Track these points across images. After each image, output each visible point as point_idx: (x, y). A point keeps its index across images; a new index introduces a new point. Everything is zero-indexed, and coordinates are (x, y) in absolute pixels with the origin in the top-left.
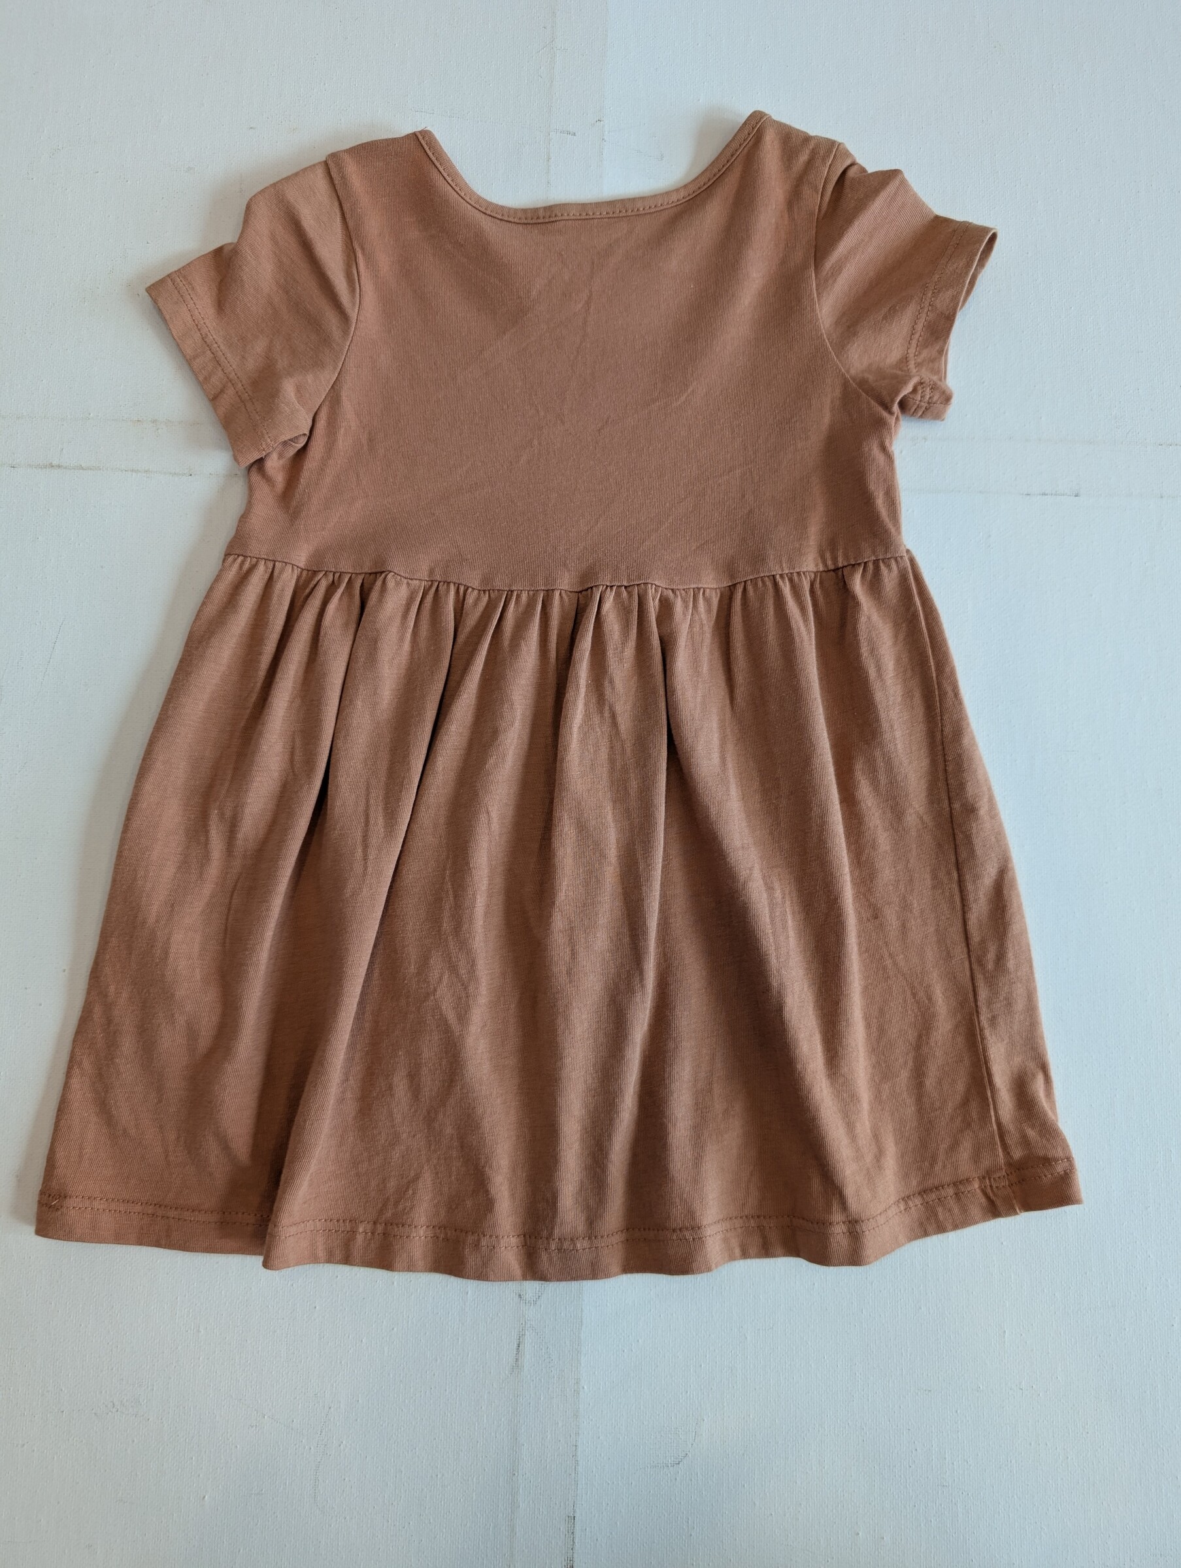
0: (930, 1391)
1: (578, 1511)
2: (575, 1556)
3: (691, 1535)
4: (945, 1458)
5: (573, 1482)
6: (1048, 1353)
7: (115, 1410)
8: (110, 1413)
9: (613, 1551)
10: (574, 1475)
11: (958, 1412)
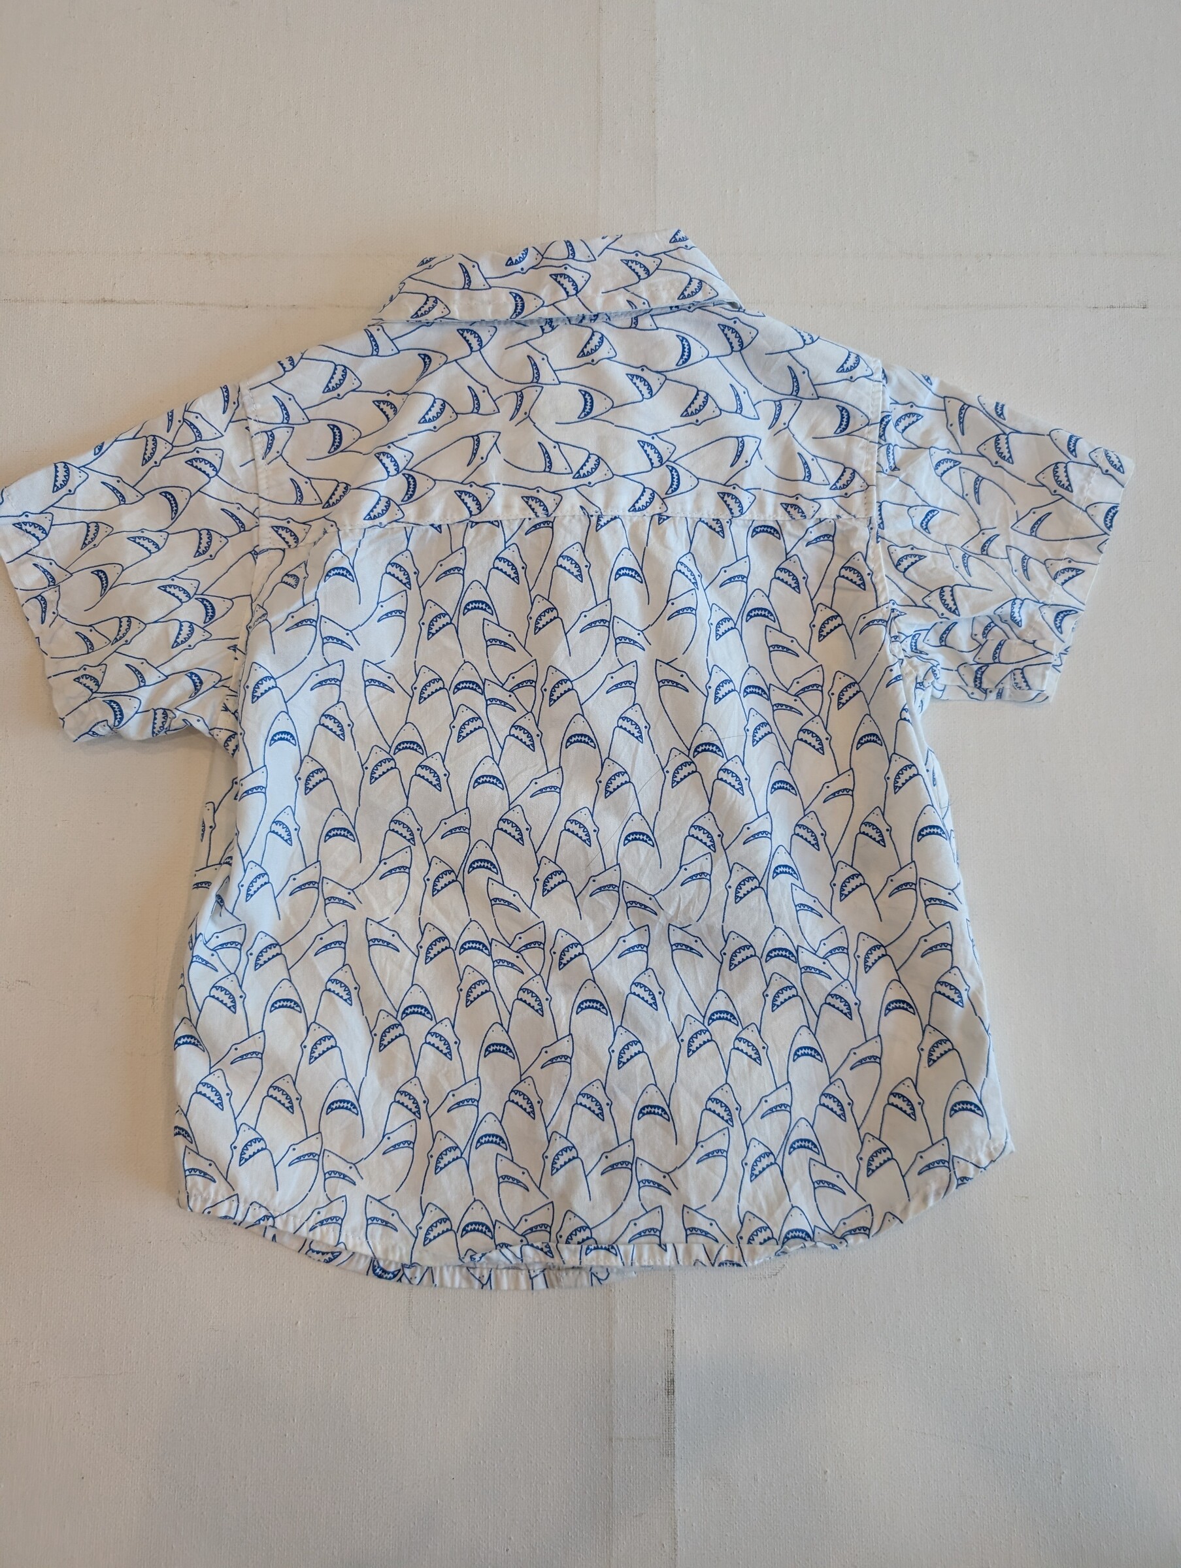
0: (1026, 1198)
1: (676, 1324)
2: (676, 1369)
3: (791, 1345)
4: (1045, 1264)
5: (671, 1297)
6: (1146, 1157)
7: (203, 1239)
8: (198, 1242)
9: (713, 1363)
10: (671, 1289)
11: (1057, 1217)
